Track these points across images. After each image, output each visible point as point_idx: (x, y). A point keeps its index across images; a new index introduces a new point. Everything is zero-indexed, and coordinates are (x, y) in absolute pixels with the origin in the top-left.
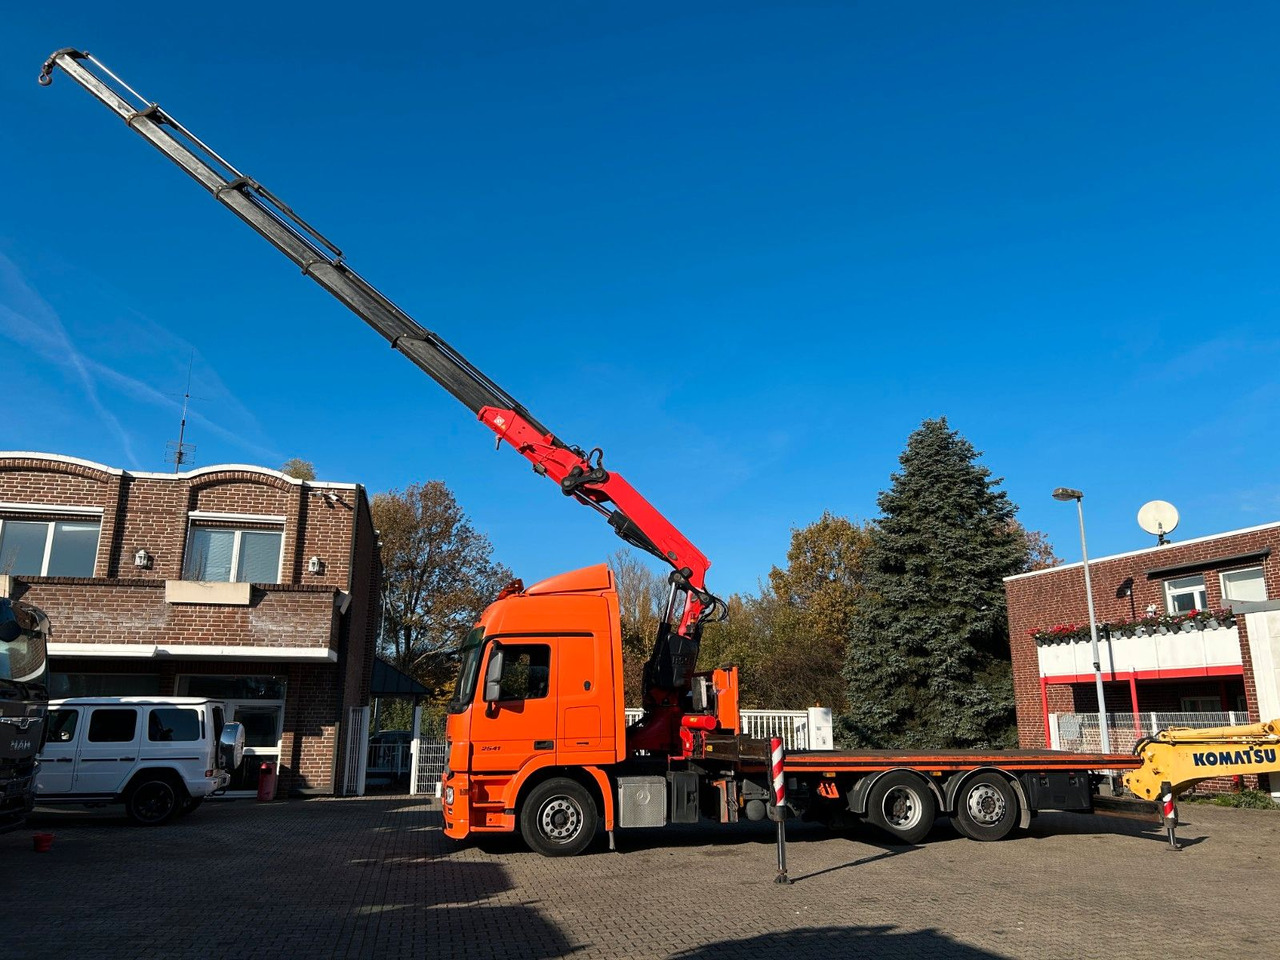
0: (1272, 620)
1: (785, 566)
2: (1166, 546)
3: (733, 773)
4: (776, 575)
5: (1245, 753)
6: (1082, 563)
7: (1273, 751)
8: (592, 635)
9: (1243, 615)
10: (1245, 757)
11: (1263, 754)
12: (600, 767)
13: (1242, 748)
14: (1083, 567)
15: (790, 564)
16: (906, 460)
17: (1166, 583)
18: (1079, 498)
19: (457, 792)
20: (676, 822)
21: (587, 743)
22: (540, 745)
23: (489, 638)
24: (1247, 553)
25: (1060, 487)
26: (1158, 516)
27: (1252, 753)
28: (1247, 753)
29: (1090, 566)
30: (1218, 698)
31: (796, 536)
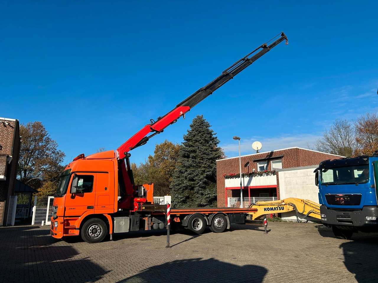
0: (285, 173)
1: (153, 155)
2: (258, 154)
3: (150, 215)
4: (150, 157)
5: (276, 208)
6: (239, 157)
7: (283, 207)
8: (108, 173)
9: (278, 172)
10: (276, 209)
11: (281, 208)
12: (108, 214)
13: (276, 206)
14: (239, 158)
15: (154, 154)
16: (191, 126)
17: (258, 163)
18: (239, 139)
19: (59, 223)
20: (132, 230)
21: (105, 207)
22: (89, 208)
23: (73, 173)
24: (278, 156)
25: (235, 136)
26: (257, 145)
27: (278, 208)
28: (277, 208)
29: (241, 158)
30: (268, 193)
31: (157, 146)
